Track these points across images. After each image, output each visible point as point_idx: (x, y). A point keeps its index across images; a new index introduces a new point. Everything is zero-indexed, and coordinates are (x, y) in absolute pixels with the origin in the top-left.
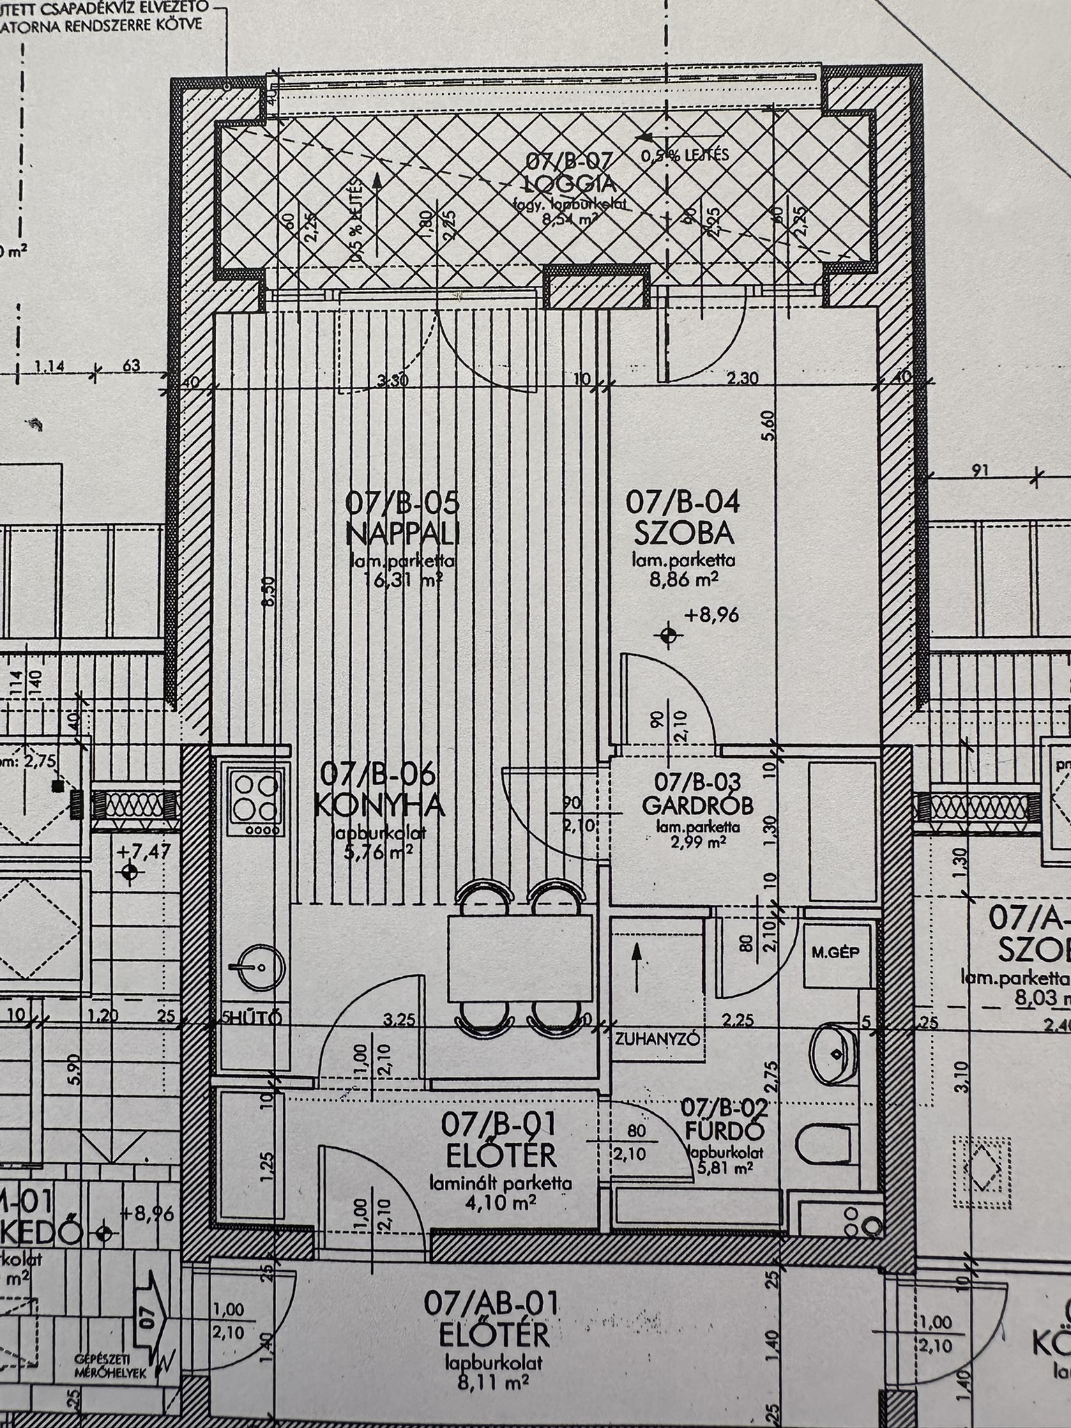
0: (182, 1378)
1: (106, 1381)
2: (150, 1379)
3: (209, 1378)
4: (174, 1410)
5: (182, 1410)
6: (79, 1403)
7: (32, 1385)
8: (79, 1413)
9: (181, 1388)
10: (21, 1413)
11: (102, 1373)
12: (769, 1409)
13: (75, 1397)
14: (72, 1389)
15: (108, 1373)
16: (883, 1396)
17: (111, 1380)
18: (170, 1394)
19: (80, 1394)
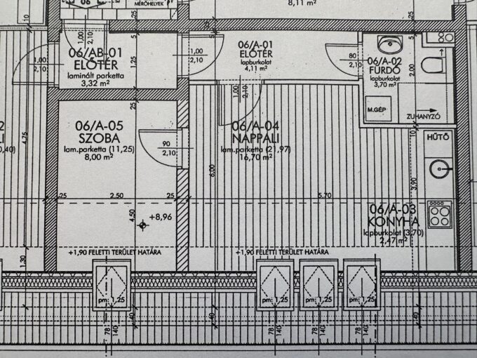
0: (178, 5)
1: (147, 7)
2: (165, 5)
3: (189, 5)
4: (175, 17)
5: (178, 17)
6: (136, 16)
7: (117, 9)
8: (137, 20)
9: (177, 9)
10: (112, 20)
11: (146, 4)
12: (410, 13)
13: (135, 14)
14: (133, 10)
15: (148, 4)
16: (453, 7)
17: (149, 6)
18: (173, 11)
19: (137, 12)
